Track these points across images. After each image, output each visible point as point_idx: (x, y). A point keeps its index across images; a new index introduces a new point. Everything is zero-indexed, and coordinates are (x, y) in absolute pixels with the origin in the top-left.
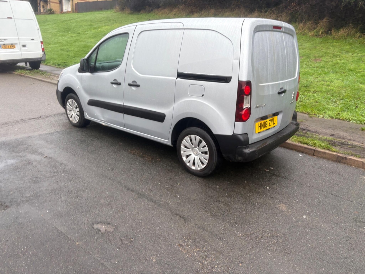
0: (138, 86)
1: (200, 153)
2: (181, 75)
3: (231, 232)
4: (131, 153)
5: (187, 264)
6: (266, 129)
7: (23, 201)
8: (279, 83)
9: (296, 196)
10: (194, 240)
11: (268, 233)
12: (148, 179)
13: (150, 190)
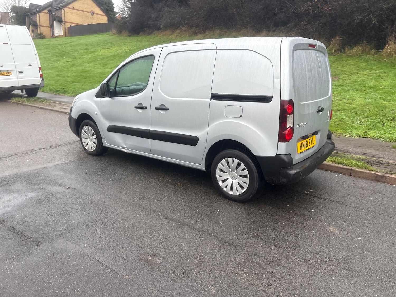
0: (167, 109)
1: (239, 176)
2: (215, 97)
3: (287, 258)
4: (159, 180)
5: (249, 293)
6: (306, 148)
7: (56, 235)
8: (317, 101)
9: (344, 217)
10: (251, 268)
11: (326, 257)
12: (185, 207)
13: (190, 218)
